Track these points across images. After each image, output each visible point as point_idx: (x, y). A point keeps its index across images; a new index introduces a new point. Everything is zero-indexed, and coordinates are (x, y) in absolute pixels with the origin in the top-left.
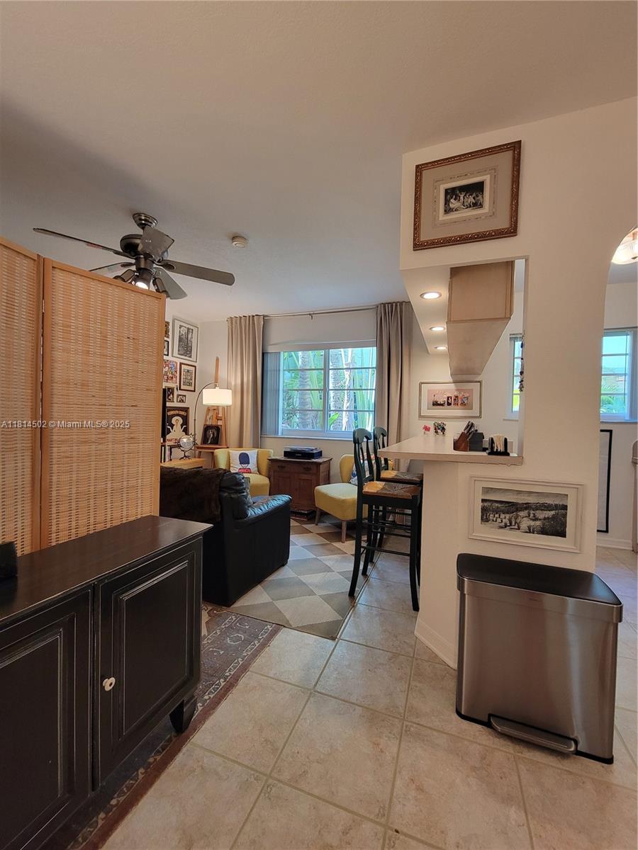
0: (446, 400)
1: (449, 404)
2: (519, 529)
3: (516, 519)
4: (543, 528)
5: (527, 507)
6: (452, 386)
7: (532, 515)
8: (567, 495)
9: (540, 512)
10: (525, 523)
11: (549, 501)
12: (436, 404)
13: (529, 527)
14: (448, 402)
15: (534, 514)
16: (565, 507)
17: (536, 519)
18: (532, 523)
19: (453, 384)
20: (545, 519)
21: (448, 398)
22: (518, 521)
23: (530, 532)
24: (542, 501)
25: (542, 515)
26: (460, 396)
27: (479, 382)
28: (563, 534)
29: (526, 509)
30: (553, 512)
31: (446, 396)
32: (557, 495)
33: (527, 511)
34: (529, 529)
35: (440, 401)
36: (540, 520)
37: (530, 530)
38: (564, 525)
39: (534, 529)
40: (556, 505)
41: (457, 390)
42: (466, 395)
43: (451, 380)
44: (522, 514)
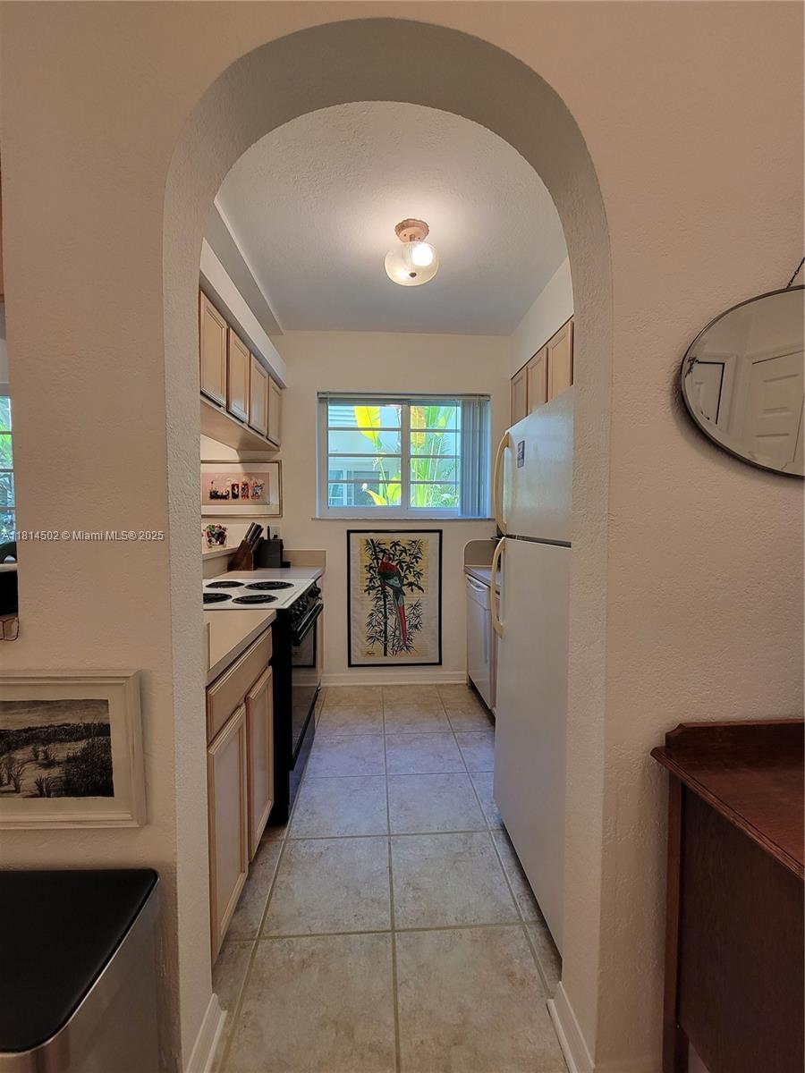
0: (230, 489)
1: (235, 496)
2: (17, 790)
3: (9, 769)
4: (67, 782)
5: (29, 737)
6: (239, 468)
7: (41, 756)
8: (107, 701)
9: (58, 746)
10: (31, 776)
11: (73, 719)
12: (214, 496)
13: (39, 784)
14: (233, 493)
15: (45, 752)
16: (104, 730)
17: (50, 764)
18: (44, 774)
19: (239, 465)
20: (69, 760)
21: (233, 486)
22: (14, 772)
23: (42, 795)
24: (60, 719)
25: (62, 751)
26: (251, 483)
27: (276, 462)
28: (106, 789)
29: (27, 742)
30: (82, 744)
31: (229, 484)
32: (88, 704)
33: (30, 748)
34: (40, 788)
35: (222, 491)
36: (59, 763)
37: (43, 790)
38: (107, 769)
39: (48, 786)
40: (87, 727)
41: (247, 474)
42: (260, 482)
43: (237, 458)
44: (19, 755)
